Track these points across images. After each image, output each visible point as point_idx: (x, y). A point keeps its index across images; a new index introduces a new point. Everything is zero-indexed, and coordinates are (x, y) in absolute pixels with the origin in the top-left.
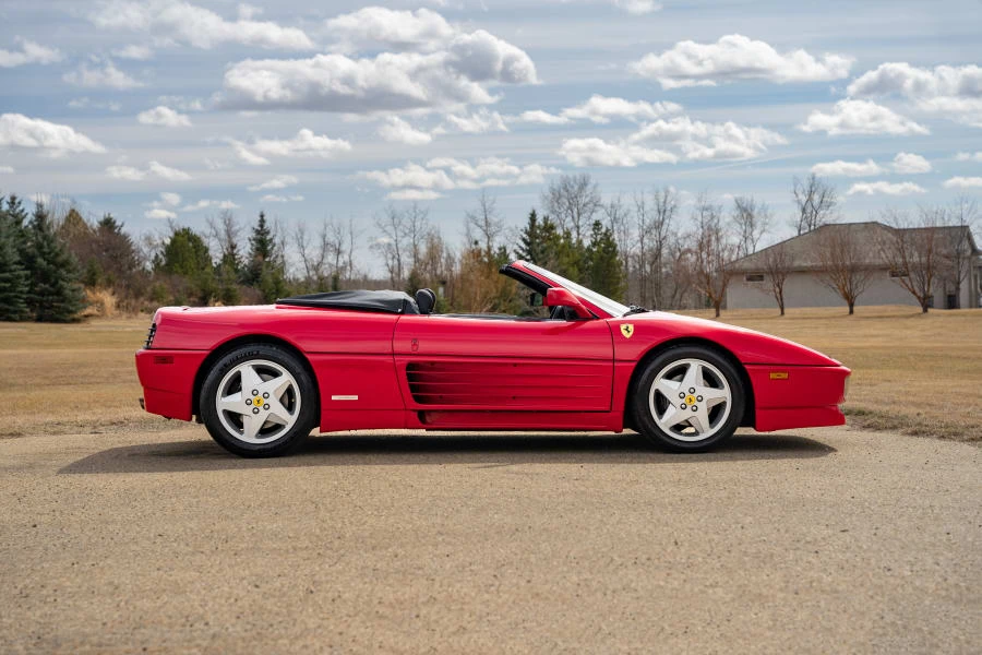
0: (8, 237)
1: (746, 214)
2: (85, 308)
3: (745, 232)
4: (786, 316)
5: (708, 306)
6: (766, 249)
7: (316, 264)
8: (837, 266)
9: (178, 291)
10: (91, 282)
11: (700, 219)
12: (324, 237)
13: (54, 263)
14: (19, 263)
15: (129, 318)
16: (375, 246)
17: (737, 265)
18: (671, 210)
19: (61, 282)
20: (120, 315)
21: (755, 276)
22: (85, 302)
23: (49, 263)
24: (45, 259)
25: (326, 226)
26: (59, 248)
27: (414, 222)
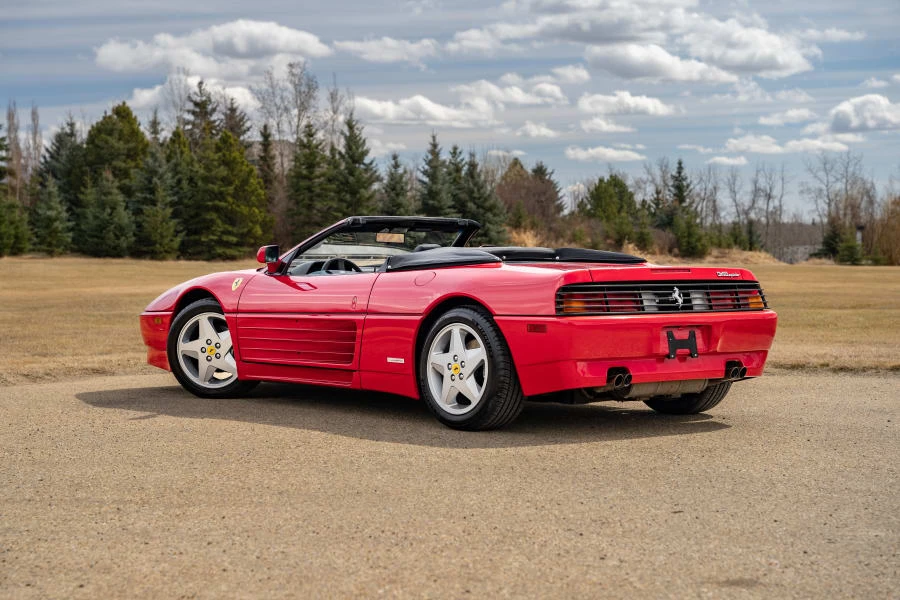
0: (444, 183)
7: (746, 208)
9: (595, 234)
10: (517, 225)
12: (755, 182)
13: (483, 207)
14: (453, 207)
16: (805, 191)
19: (488, 225)
22: (509, 242)
23: (478, 207)
24: (475, 203)
25: (758, 171)
26: (488, 192)
27: (847, 168)
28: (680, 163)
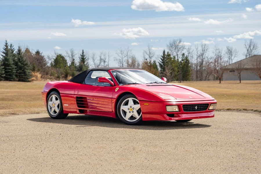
0: (10, 56)
1: (230, 52)
2: (32, 77)
3: (229, 57)
4: (241, 83)
5: (217, 79)
6: (236, 63)
7: (98, 65)
8: (258, 68)
9: (59, 73)
10: (34, 70)
11: (215, 53)
12: (100, 57)
13: (23, 64)
14: (13, 64)
15: (44, 81)
16: (115, 60)
17: (226, 67)
18: (206, 50)
20: (42, 80)
21: (232, 71)
22: (32, 76)
23: (22, 64)
24: (21, 63)
25: (101, 54)
26: (25, 60)
27: (128, 53)
28: (83, 51)
